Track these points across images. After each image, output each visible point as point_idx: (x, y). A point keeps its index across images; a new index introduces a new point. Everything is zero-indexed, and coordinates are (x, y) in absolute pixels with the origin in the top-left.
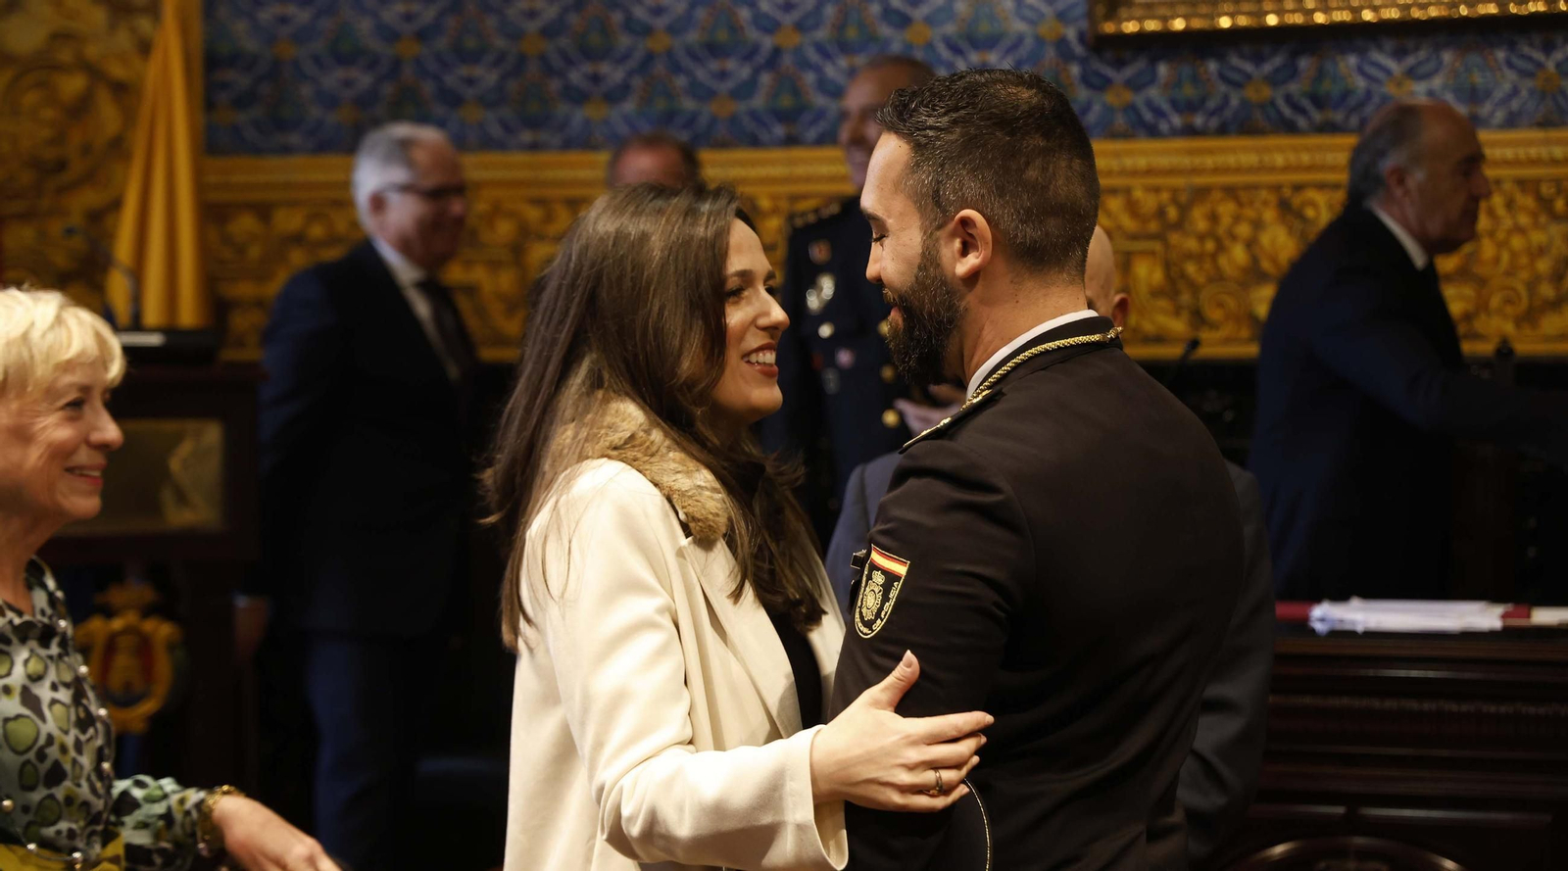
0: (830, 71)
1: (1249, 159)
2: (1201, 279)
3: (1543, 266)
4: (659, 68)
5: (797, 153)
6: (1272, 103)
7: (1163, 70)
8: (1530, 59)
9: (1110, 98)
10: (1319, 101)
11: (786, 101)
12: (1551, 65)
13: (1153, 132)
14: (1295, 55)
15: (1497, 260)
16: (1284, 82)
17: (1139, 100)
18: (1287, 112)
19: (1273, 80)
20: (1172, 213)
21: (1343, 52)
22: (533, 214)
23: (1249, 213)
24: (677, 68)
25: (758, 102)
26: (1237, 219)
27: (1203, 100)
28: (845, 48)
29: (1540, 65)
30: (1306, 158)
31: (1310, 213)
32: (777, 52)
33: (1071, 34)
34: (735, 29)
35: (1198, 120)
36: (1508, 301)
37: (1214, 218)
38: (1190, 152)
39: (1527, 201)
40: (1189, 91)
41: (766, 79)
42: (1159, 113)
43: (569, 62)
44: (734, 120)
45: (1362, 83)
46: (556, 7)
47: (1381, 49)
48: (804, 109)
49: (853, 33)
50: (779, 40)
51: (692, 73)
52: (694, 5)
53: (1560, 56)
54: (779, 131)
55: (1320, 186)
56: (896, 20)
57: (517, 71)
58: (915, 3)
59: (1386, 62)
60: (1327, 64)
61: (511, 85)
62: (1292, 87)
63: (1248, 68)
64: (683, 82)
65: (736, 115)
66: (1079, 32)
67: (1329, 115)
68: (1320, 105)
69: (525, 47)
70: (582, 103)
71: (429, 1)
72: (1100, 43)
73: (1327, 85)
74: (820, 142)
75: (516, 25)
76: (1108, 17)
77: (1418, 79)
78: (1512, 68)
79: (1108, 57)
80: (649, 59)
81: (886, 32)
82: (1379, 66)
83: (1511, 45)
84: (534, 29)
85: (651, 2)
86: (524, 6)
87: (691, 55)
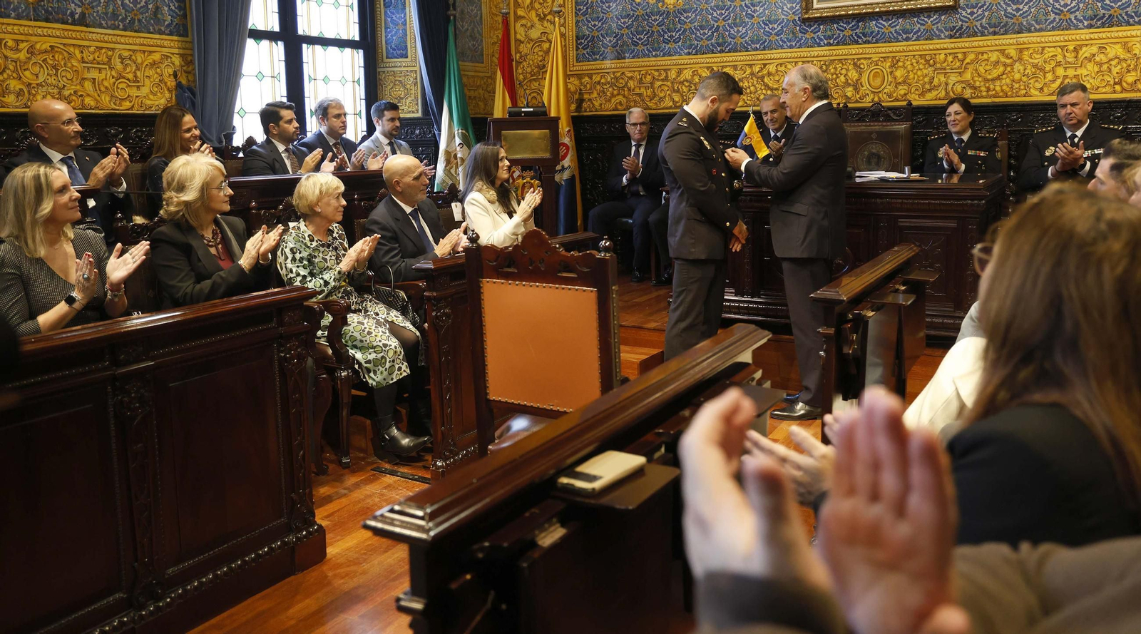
0: (732, 32)
1: (845, 52)
2: (832, 86)
3: (927, 79)
5: (723, 54)
6: (852, 35)
7: (822, 27)
8: (924, 20)
9: (807, 36)
10: (865, 35)
12: (929, 22)
13: (819, 45)
14: (858, 22)
15: (914, 78)
16: (855, 29)
17: (815, 36)
18: (856, 38)
19: (852, 29)
20: (824, 67)
21: (872, 20)
22: (656, 74)
23: (845, 67)
26: (842, 69)
27: (833, 35)
28: (736, 25)
29: (926, 22)
30: (861, 51)
31: (862, 66)
32: (718, 27)
33: (797, 18)
34: (707, 21)
35: (831, 42)
36: (917, 90)
37: (835, 68)
38: (829, 50)
39: (923, 61)
40: (829, 33)
41: (715, 34)
42: (821, 40)
43: (665, 33)
45: (877, 29)
46: (661, 18)
47: (882, 19)
48: (725, 43)
49: (738, 20)
50: (719, 23)
51: (696, 34)
52: (696, 15)
53: (932, 19)
54: (719, 49)
55: (865, 58)
56: (749, 16)
57: (651, 36)
58: (754, 12)
59: (883, 23)
60: (867, 24)
61: (650, 40)
62: (857, 31)
63: (845, 25)
64: (694, 36)
65: (708, 45)
66: (799, 18)
67: (868, 38)
68: (865, 37)
69: (653, 29)
70: (668, 44)
71: (630, 19)
72: (804, 21)
73: (867, 30)
74: (729, 52)
75: (651, 23)
76: (806, 13)
77: (892, 27)
78: (919, 23)
79: (807, 24)
80: (685, 30)
81: (747, 20)
82: (881, 24)
83: (919, 17)
84: (655, 24)
85: (685, 15)
86: (653, 18)
87: (696, 29)
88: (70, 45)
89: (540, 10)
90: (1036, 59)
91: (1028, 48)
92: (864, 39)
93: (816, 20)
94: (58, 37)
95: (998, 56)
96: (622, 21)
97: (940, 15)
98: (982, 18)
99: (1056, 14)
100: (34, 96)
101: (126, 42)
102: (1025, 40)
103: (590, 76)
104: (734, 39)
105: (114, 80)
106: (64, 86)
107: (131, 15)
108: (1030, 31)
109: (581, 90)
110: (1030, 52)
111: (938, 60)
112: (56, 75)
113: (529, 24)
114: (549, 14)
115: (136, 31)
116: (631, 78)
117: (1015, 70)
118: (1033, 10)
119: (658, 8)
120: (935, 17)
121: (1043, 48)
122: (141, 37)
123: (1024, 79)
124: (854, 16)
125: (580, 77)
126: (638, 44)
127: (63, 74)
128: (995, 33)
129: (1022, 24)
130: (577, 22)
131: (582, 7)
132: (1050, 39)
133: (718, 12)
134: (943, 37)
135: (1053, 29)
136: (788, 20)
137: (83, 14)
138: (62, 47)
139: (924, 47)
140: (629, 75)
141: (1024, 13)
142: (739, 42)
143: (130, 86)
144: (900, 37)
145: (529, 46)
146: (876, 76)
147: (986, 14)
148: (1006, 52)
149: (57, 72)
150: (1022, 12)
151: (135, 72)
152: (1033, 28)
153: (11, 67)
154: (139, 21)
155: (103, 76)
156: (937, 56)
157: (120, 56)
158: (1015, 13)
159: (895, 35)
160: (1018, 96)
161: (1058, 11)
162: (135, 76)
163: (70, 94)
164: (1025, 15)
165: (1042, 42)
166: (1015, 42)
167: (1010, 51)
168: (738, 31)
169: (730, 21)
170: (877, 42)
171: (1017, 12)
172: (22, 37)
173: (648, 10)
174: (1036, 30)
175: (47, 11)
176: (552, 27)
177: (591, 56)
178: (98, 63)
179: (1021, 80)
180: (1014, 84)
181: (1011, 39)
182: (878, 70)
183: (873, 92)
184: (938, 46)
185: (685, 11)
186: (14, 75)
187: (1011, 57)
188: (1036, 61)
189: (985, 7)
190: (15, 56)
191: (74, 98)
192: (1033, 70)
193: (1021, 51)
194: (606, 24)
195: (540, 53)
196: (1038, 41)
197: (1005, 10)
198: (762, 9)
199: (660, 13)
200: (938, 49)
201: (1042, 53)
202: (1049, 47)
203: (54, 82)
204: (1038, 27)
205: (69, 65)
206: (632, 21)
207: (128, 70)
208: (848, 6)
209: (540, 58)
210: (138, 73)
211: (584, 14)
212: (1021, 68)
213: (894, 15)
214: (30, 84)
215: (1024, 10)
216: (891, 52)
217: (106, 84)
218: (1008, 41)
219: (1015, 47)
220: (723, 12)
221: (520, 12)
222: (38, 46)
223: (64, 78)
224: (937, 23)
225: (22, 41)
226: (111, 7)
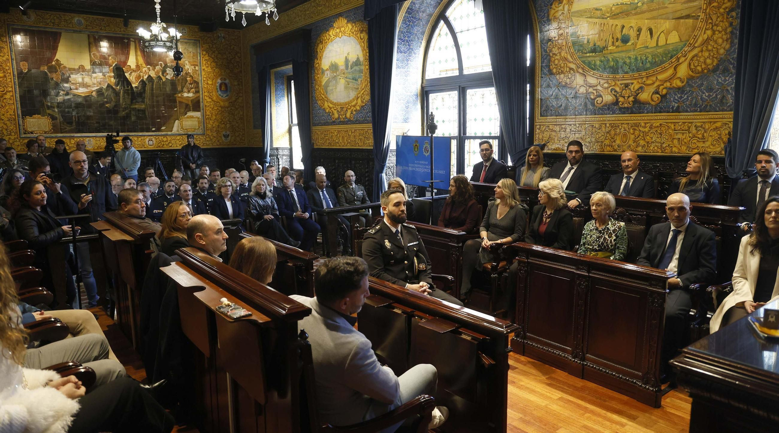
88: (669, 123)
94: (664, 119)
100: (649, 147)
101: (699, 118)
105: (690, 138)
106: (664, 142)
107: (705, 103)
112: (661, 137)
115: (707, 112)
122: (710, 115)
127: (664, 136)
137: (678, 107)
138: (665, 124)
143: (699, 141)
149: (661, 136)
151: (703, 134)
153: (642, 135)
154: (710, 105)
155: (684, 137)
157: (695, 126)
162: (703, 136)
163: (666, 146)
172: (648, 121)
175: (661, 108)
178: (683, 131)
186: (643, 138)
190: (643, 130)
191: (668, 148)
203: (659, 141)
205: (668, 132)
207: (699, 133)
210: (705, 134)
214: (648, 142)
217: (685, 141)
222: (654, 125)
223: (664, 139)
225: (648, 123)
226: (694, 101)
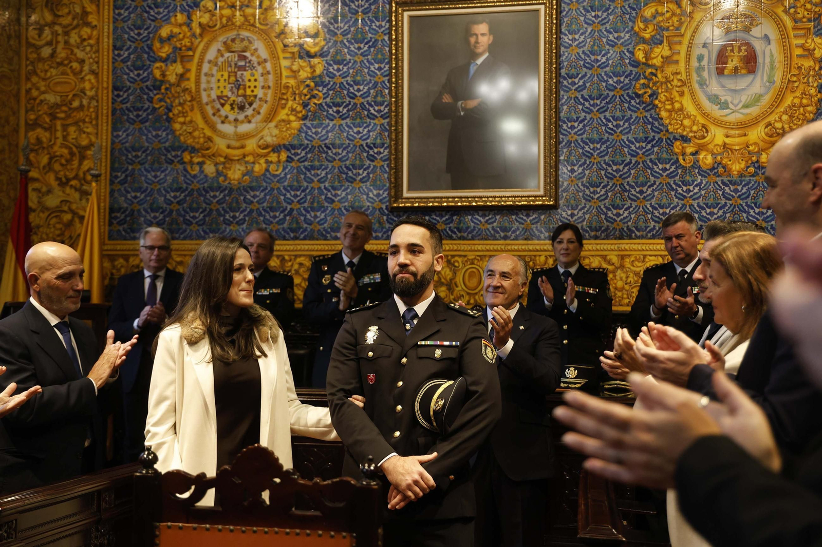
0: (308, 216)
4: (254, 214)
5: (297, 242)
6: (445, 230)
8: (522, 219)
10: (460, 230)
11: (294, 226)
12: (528, 221)
14: (452, 215)
16: (449, 224)
18: (450, 233)
19: (445, 223)
21: (467, 215)
24: (260, 214)
25: (285, 225)
28: (313, 209)
29: (525, 220)
30: (455, 247)
31: (456, 264)
32: (292, 210)
33: (384, 207)
34: (279, 202)
41: (288, 218)
43: (226, 212)
44: (277, 231)
45: (472, 224)
46: (222, 195)
47: (478, 215)
48: (300, 228)
49: (315, 204)
50: (293, 206)
51: (264, 216)
52: (265, 195)
53: (531, 218)
54: (292, 235)
55: (460, 256)
56: (329, 201)
57: (209, 214)
58: (336, 195)
59: (480, 218)
60: (462, 218)
61: (207, 219)
62: (451, 225)
63: (438, 218)
64: (262, 218)
65: (278, 230)
66: (387, 206)
67: (463, 234)
68: (460, 231)
69: (212, 207)
70: (229, 225)
71: (182, 193)
72: (393, 210)
73: (462, 225)
74: (304, 239)
75: (209, 200)
76: (395, 201)
77: (489, 224)
78: (517, 221)
79: (395, 214)
80: (251, 211)
81: (326, 204)
82: (477, 219)
83: (517, 215)
84: (215, 201)
85: (252, 194)
86: (212, 194)
87: (265, 210)
89: (62, 173)
90: (638, 267)
91: (629, 255)
92: (459, 235)
93: (405, 209)
95: (599, 262)
96: (172, 194)
97: (540, 214)
98: (583, 221)
99: (656, 222)
102: (627, 247)
103: (126, 258)
104: (310, 224)
108: (630, 238)
109: (112, 274)
110: (632, 259)
111: (538, 262)
113: (44, 189)
114: (74, 178)
116: (181, 263)
117: (618, 278)
118: (633, 216)
119: (218, 182)
120: (534, 217)
121: (645, 256)
123: (627, 287)
124: (448, 209)
125: (112, 258)
126: (191, 223)
128: (596, 238)
129: (623, 229)
130: (112, 192)
131: (119, 174)
132: (651, 247)
133: (293, 193)
134: (543, 237)
135: (653, 237)
136: (374, 208)
139: (523, 247)
140: (179, 259)
141: (624, 218)
142: (316, 229)
144: (497, 235)
145: (43, 216)
146: (472, 275)
147: (587, 216)
148: (608, 257)
150: (622, 217)
152: (633, 235)
156: (537, 258)
158: (615, 217)
159: (492, 232)
160: (621, 305)
161: (657, 219)
164: (626, 220)
165: (643, 250)
166: (616, 248)
167: (612, 257)
168: (316, 217)
169: (306, 205)
170: (473, 239)
171: (618, 217)
173: (206, 185)
174: (637, 237)
176: (77, 195)
177: (128, 233)
179: (623, 288)
180: (617, 292)
181: (612, 244)
182: (474, 270)
183: (468, 294)
184: (538, 248)
185: (252, 189)
187: (613, 264)
188: (638, 269)
189: (586, 209)
192: (636, 279)
193: (622, 257)
194: (151, 196)
195: (58, 226)
196: (640, 248)
197: (606, 214)
198: (344, 193)
199: (220, 189)
200: (537, 251)
201: (643, 261)
202: (650, 256)
204: (638, 234)
206: (185, 196)
208: (441, 198)
209: (58, 232)
211: (122, 183)
212: (624, 276)
213: (491, 210)
215: (625, 215)
216: (488, 251)
218: (609, 247)
219: (616, 253)
220: (298, 193)
221: (33, 174)
224: (537, 222)
